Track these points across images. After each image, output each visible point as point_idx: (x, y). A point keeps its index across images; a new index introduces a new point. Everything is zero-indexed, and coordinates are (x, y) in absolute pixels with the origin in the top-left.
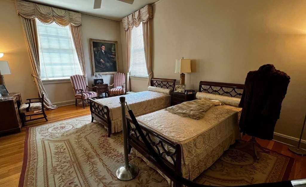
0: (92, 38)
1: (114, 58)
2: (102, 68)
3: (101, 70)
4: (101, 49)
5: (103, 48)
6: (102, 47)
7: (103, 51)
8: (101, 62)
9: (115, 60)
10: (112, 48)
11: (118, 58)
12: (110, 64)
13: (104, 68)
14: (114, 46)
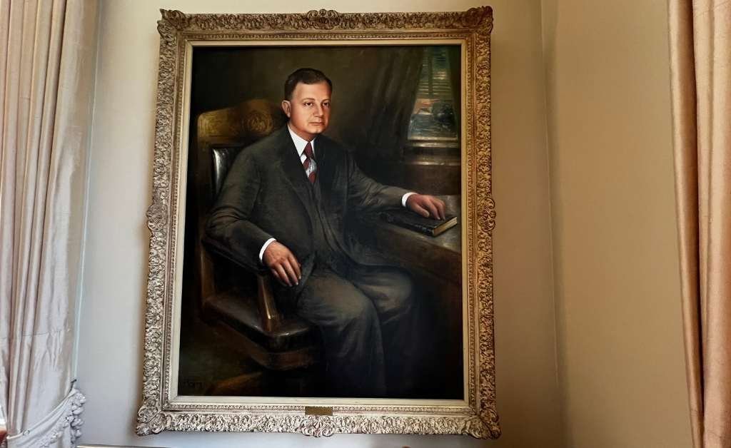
0: (188, 10)
1: (428, 223)
2: (262, 339)
3: (252, 366)
4: (283, 120)
5: (311, 103)
6: (288, 92)
7: (300, 144)
8: (266, 268)
9: (446, 243)
10: (413, 95)
11: (486, 219)
12: (373, 298)
13: (291, 343)
14: (442, 76)
